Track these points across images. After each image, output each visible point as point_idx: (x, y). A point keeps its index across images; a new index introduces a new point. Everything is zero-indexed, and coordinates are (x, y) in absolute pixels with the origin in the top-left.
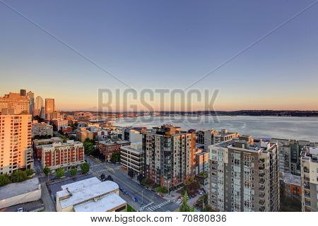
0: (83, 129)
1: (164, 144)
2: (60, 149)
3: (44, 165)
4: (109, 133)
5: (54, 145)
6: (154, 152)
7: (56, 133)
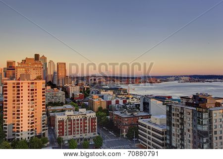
0: (95, 96)
1: (197, 120)
2: (72, 117)
3: (58, 134)
4: (124, 102)
5: (67, 113)
6: (182, 130)
7: (68, 100)
